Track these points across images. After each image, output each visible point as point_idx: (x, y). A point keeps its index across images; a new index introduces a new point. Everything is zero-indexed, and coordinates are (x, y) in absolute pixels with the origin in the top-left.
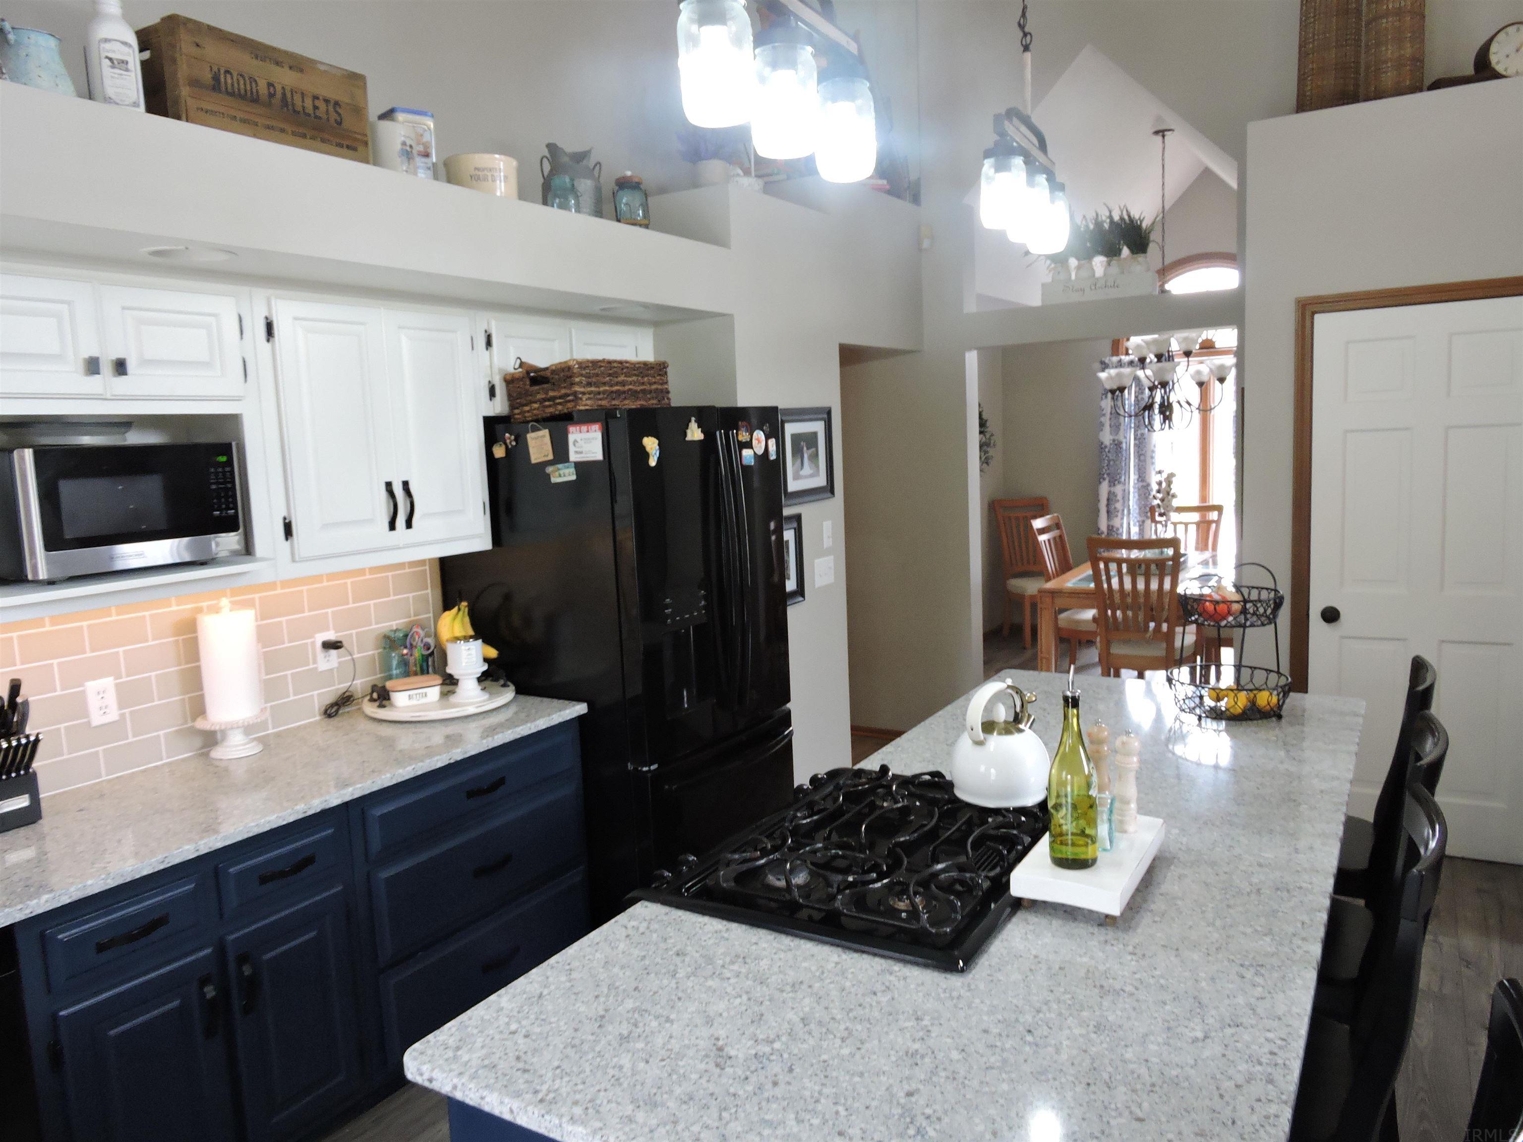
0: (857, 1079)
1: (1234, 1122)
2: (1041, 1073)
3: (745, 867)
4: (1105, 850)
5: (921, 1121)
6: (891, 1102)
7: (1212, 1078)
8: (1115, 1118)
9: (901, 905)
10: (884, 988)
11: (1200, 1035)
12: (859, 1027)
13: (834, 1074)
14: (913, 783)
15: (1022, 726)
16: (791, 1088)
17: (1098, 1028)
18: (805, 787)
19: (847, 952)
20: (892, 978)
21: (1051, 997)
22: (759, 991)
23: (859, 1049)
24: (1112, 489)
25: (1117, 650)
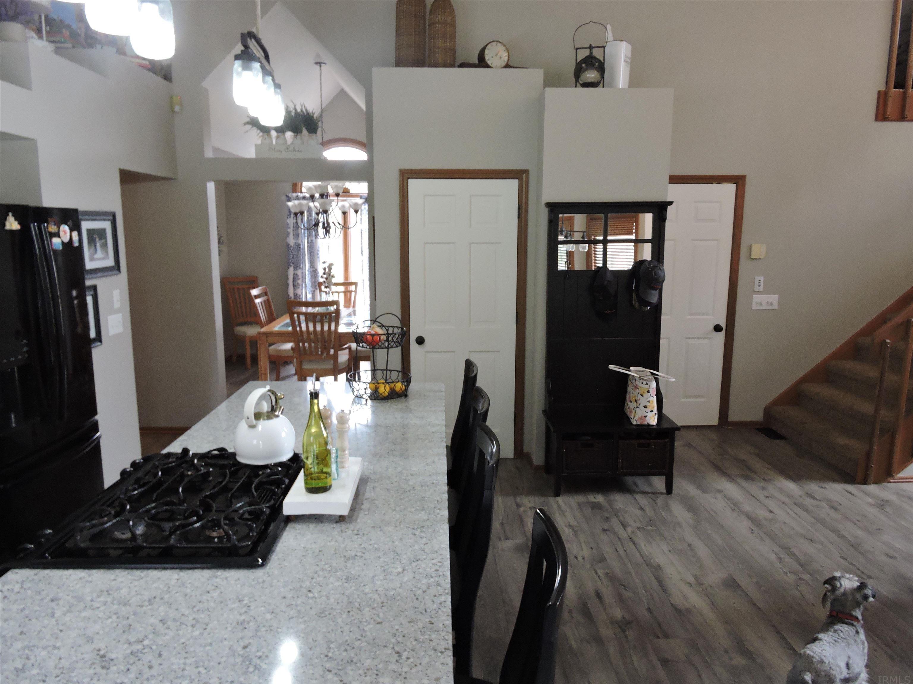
0: (208, 648)
1: (426, 611)
2: (322, 613)
3: (96, 530)
4: (334, 479)
5: (255, 661)
6: (234, 655)
7: (411, 591)
8: (367, 626)
9: (214, 534)
10: (213, 588)
11: (400, 570)
12: (202, 616)
13: (192, 649)
14: (208, 457)
15: (276, 413)
16: (162, 667)
17: (347, 580)
18: (128, 470)
19: (184, 571)
20: (218, 580)
21: (318, 569)
22: (124, 611)
23: (205, 629)
24: (296, 272)
25: (306, 366)
